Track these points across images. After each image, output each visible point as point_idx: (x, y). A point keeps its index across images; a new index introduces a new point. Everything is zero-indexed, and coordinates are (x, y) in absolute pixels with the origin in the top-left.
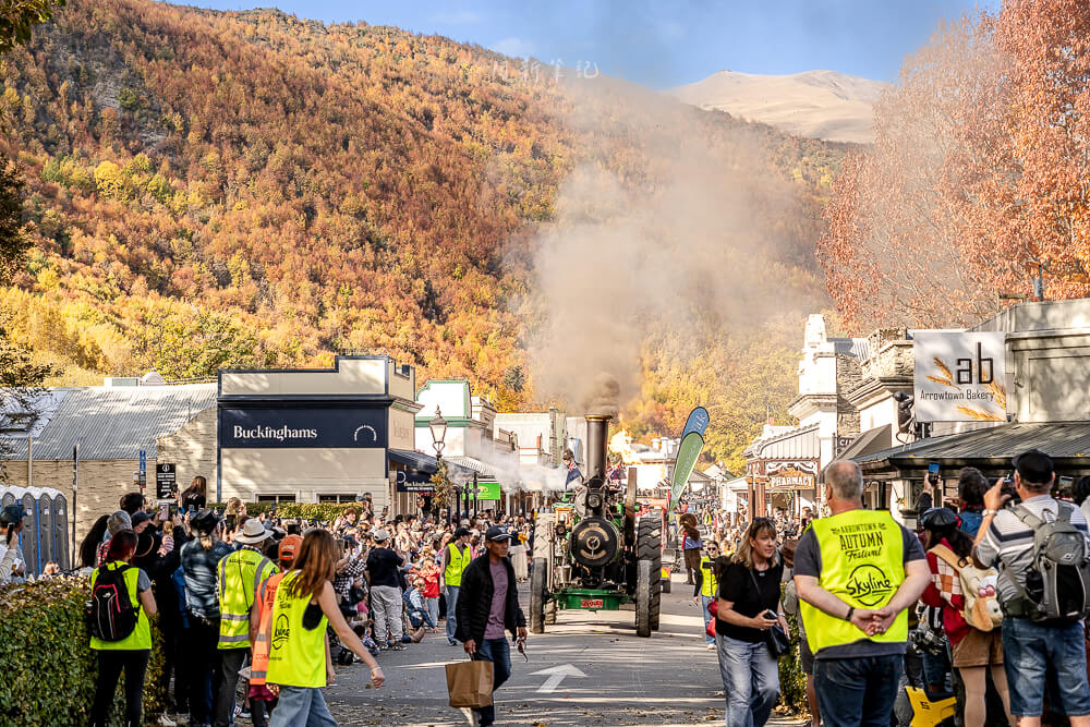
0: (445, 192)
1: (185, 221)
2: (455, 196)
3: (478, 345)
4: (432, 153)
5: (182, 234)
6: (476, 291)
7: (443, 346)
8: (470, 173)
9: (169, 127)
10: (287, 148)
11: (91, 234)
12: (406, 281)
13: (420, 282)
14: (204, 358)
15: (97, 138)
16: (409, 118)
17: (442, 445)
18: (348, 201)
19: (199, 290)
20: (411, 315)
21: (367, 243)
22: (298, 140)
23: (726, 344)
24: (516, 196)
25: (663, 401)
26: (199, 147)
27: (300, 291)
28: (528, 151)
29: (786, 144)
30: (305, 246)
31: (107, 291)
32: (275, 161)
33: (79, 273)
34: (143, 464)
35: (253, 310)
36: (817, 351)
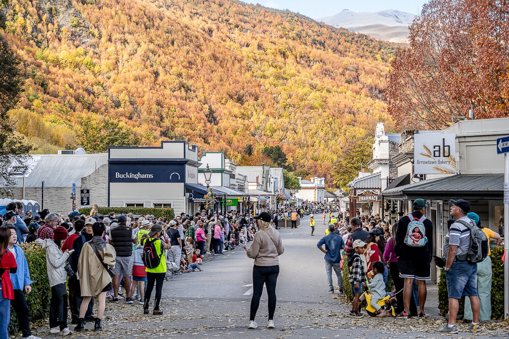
0: (218, 65)
1: (100, 78)
2: (223, 67)
3: (232, 135)
4: (212, 47)
5: (98, 83)
6: (232, 110)
7: (217, 135)
8: (229, 56)
9: (92, 35)
10: (146, 45)
11: (57, 84)
12: (200, 106)
13: (206, 106)
14: (106, 141)
15: (60, 40)
16: (202, 31)
17: (209, 182)
18: (174, 69)
19: (106, 109)
20: (202, 121)
21: (182, 88)
22: (151, 41)
23: (345, 134)
24: (250, 67)
25: (316, 160)
26: (106, 44)
27: (152, 110)
28: (256, 46)
29: (373, 44)
30: (154, 90)
31: (65, 109)
32: (141, 51)
33: (52, 101)
34: (74, 190)
35: (131, 118)
36: (380, 139)
